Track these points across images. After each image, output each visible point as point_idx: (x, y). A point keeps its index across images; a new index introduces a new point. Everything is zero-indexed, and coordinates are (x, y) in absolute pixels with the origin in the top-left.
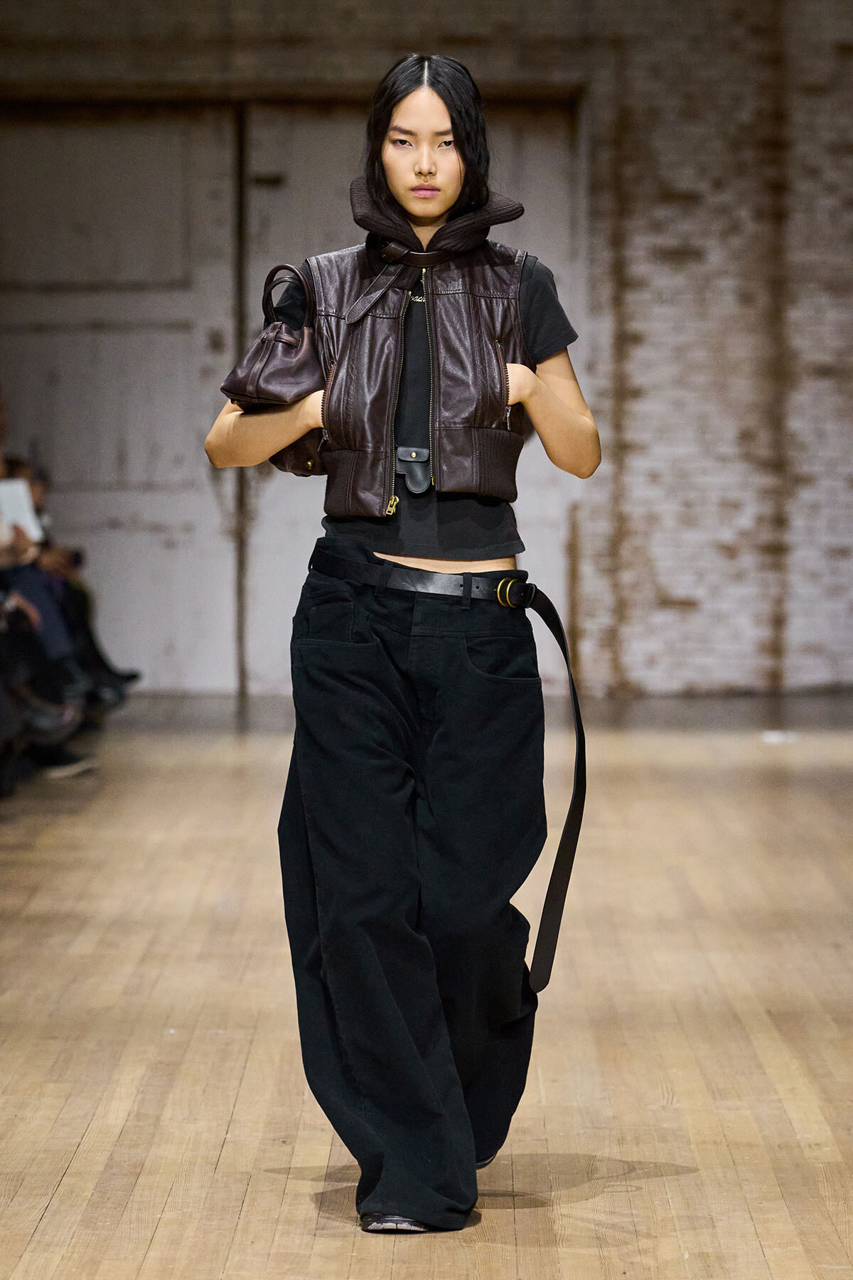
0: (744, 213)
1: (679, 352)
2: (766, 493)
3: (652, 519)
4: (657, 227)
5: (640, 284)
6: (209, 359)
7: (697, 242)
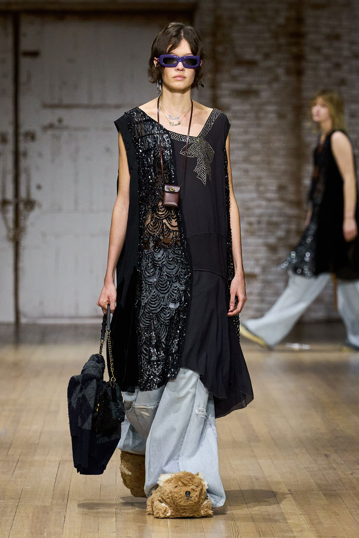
0: (280, 71)
4: (234, 79)
7: (255, 87)
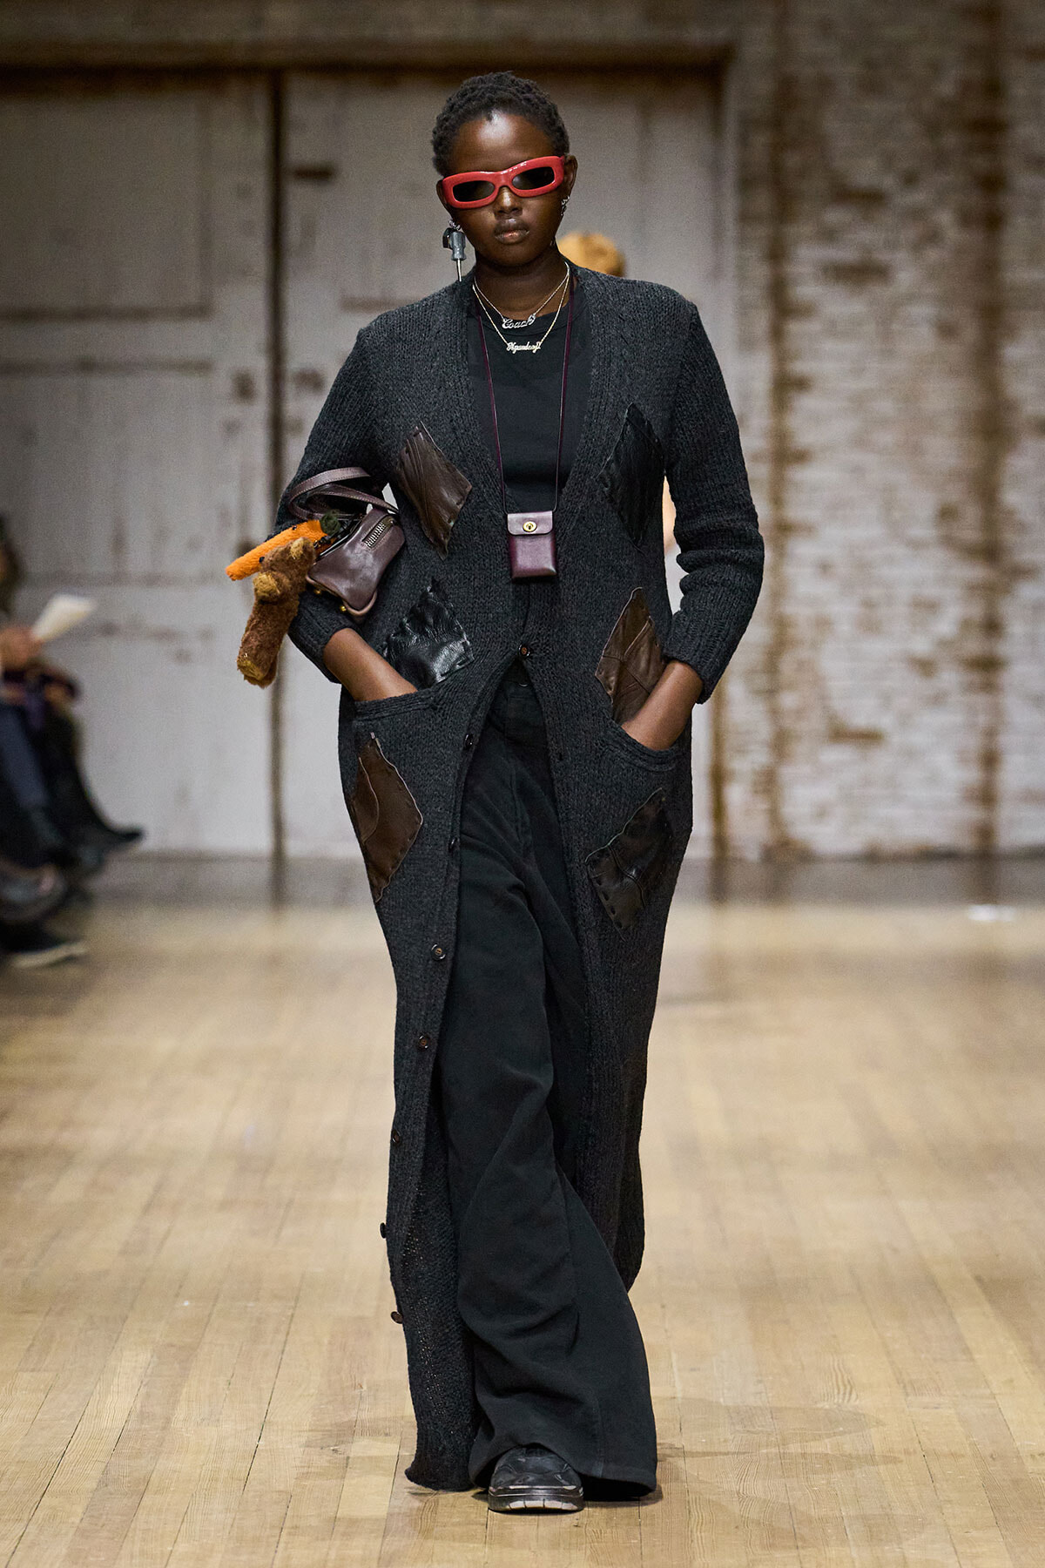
0: (945, 219)
1: (859, 402)
2: (973, 589)
3: (823, 624)
4: (829, 236)
5: (804, 311)
6: (234, 411)
7: (882, 257)
